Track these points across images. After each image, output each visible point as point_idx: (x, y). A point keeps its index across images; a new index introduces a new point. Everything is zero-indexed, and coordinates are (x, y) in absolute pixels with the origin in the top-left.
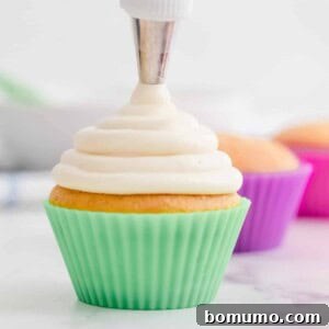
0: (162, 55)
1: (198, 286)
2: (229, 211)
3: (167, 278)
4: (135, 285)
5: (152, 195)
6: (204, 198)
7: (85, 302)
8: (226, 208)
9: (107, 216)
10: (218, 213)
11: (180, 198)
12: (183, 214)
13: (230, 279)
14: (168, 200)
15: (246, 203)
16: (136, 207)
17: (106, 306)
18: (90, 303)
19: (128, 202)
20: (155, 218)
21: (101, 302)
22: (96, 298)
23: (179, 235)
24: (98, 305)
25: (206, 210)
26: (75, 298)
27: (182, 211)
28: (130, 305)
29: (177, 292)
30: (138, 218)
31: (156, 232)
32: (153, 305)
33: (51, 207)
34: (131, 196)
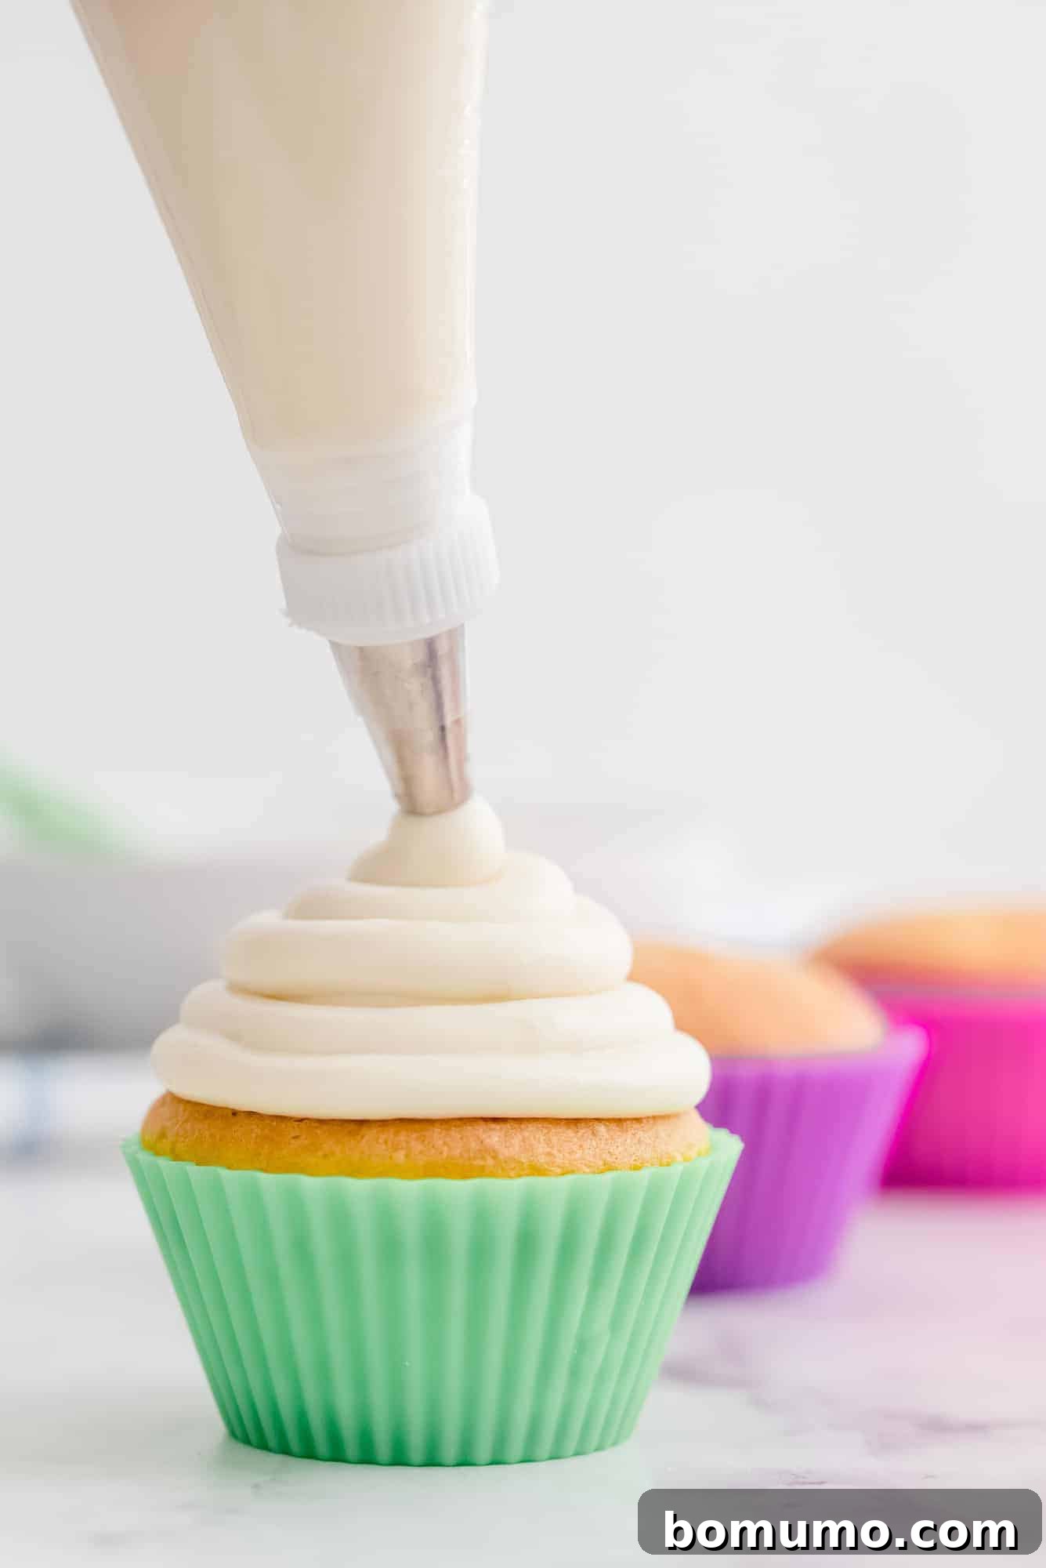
1: (585, 1393)
2: (678, 1169)
3: (494, 1356)
4: (397, 1387)
5: (447, 1122)
6: (602, 1129)
7: (247, 1441)
8: (666, 1161)
9: (311, 1186)
10: (645, 1174)
11: (529, 1131)
12: (540, 1181)
13: (680, 1373)
14: (494, 1137)
15: (729, 1147)
16: (400, 1156)
17: (309, 1453)
18: (263, 1446)
19: (372, 1143)
20: (456, 1190)
21: (294, 1444)
22: (281, 1433)
23: (527, 1243)
24: (285, 1451)
25: (609, 1167)
27: (537, 1170)
28: (383, 1450)
30: (407, 1190)
32: (450, 1451)
33: (145, 1157)
34: (383, 1123)
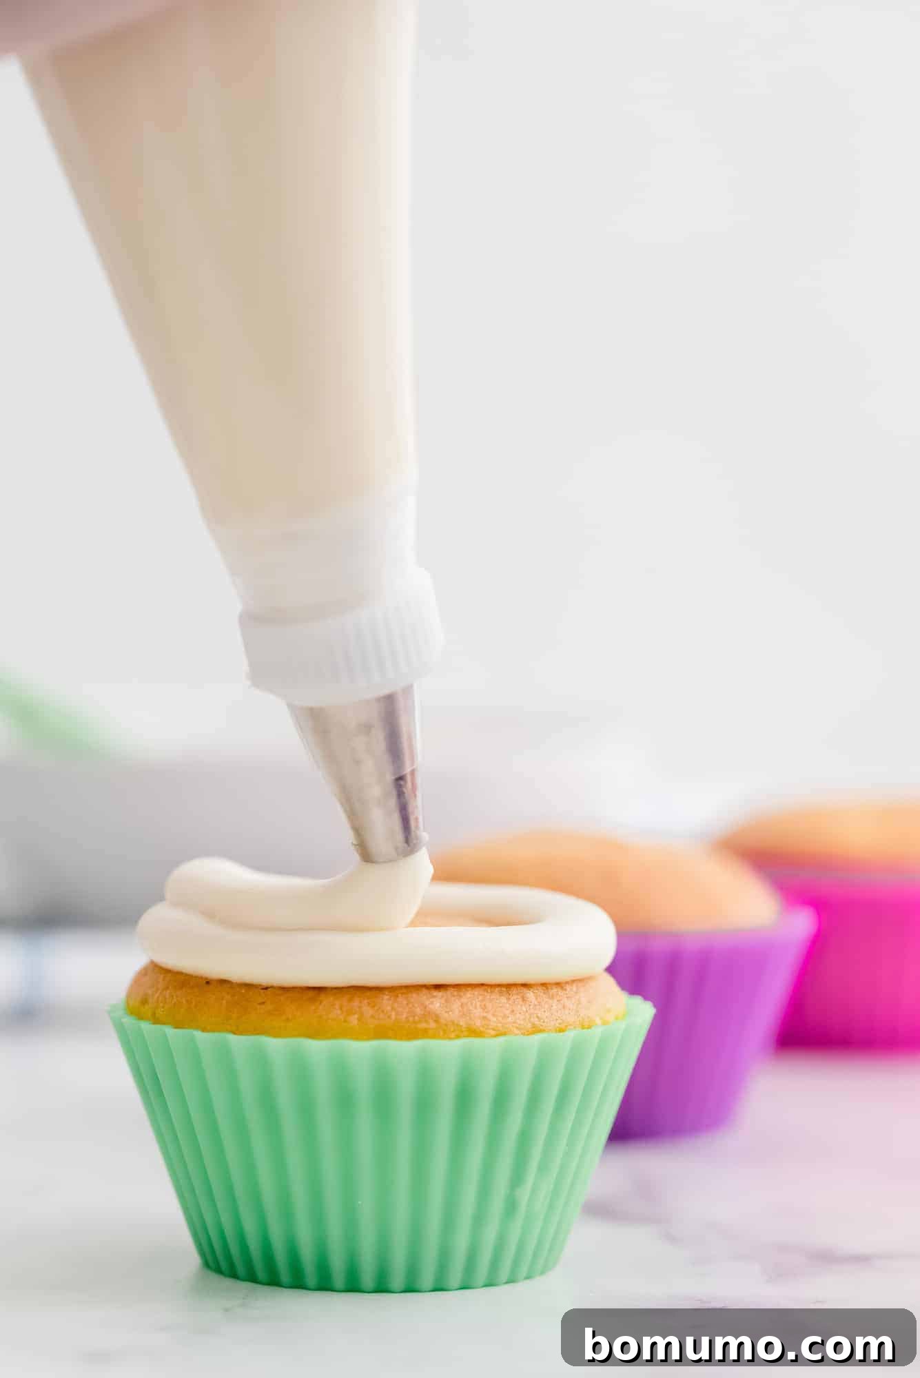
0: (400, 779)
2: (597, 1031)
5: (394, 990)
6: (531, 995)
7: (219, 1271)
8: (587, 1025)
9: (275, 1046)
10: (569, 1036)
11: (467, 997)
12: (477, 1042)
14: (436, 1003)
15: (642, 1012)
16: (354, 1020)
17: (274, 1281)
18: (234, 1275)
19: (331, 1010)
20: (403, 1050)
24: (253, 1279)
25: (536, 1030)
26: (193, 1259)
27: (474, 1033)
28: (339, 1279)
29: (461, 1242)
30: (360, 1050)
31: (406, 1087)
32: (397, 1280)
33: (128, 1021)
34: (339, 991)
